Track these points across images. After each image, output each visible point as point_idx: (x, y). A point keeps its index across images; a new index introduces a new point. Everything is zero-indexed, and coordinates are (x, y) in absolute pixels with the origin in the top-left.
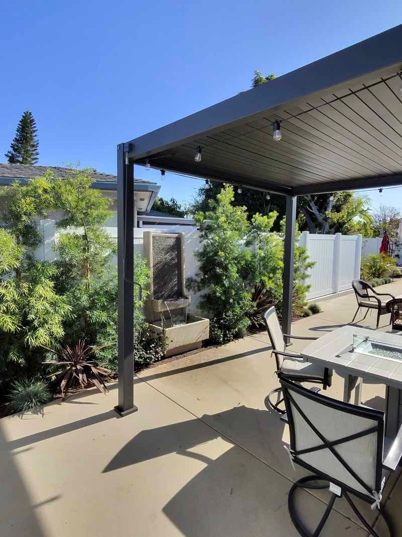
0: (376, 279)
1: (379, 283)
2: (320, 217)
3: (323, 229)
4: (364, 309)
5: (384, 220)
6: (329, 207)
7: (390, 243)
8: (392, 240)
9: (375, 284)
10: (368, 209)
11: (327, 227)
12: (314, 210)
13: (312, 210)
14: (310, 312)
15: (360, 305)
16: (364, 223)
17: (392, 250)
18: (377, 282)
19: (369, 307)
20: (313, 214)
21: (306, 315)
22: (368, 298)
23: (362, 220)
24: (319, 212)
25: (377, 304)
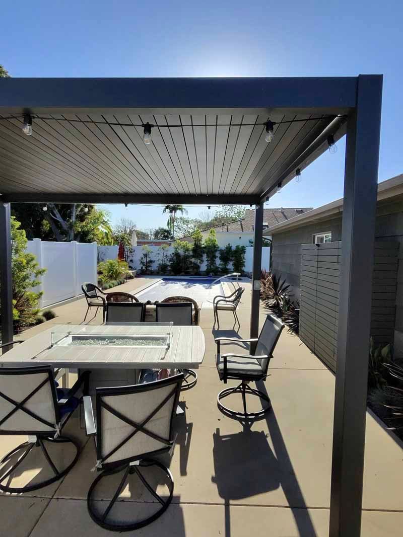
0: (114, 281)
1: (115, 284)
2: (65, 225)
3: (68, 237)
4: (94, 309)
5: (125, 230)
6: (73, 216)
7: (126, 250)
8: (127, 248)
9: (112, 285)
10: (108, 220)
11: (72, 235)
12: (59, 218)
13: (56, 217)
14: (44, 319)
15: (90, 305)
16: (106, 232)
17: (127, 256)
18: (113, 284)
19: (98, 306)
20: (58, 222)
21: (40, 322)
22: (96, 298)
23: (105, 231)
24: (64, 220)
25: (102, 302)
